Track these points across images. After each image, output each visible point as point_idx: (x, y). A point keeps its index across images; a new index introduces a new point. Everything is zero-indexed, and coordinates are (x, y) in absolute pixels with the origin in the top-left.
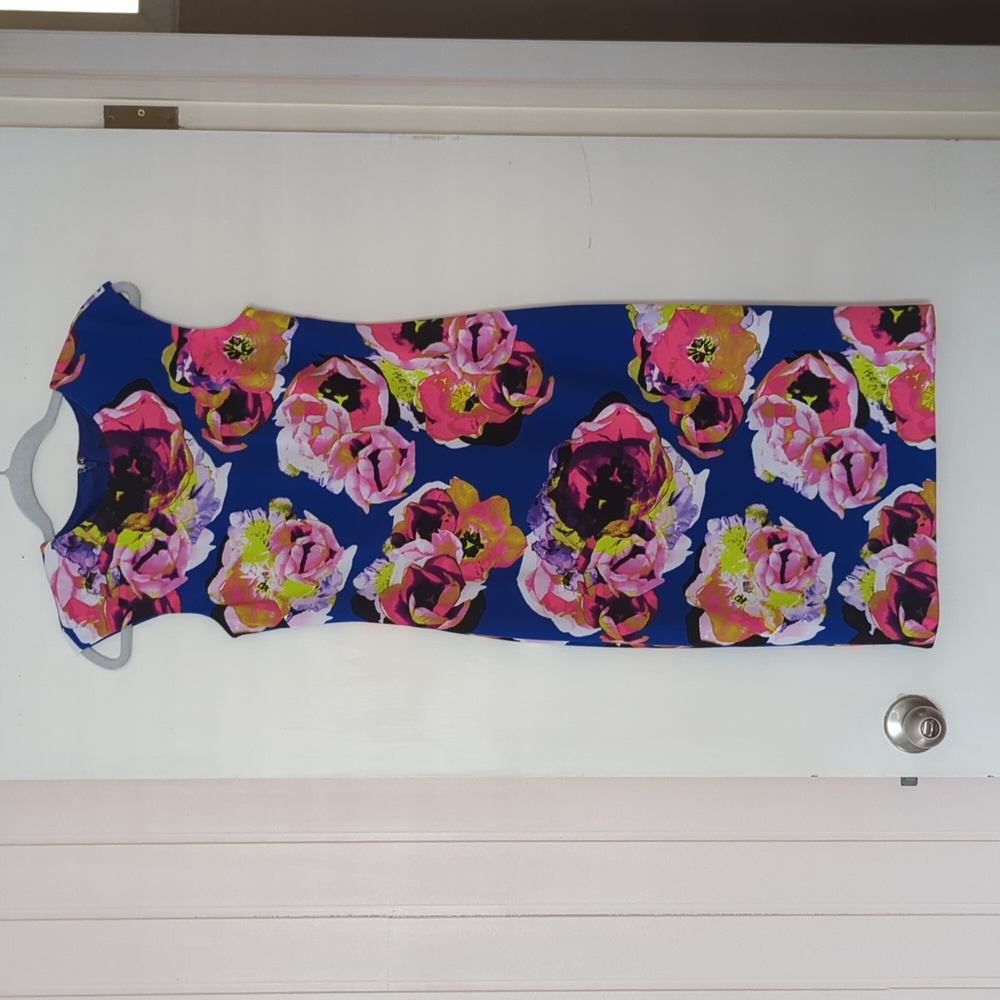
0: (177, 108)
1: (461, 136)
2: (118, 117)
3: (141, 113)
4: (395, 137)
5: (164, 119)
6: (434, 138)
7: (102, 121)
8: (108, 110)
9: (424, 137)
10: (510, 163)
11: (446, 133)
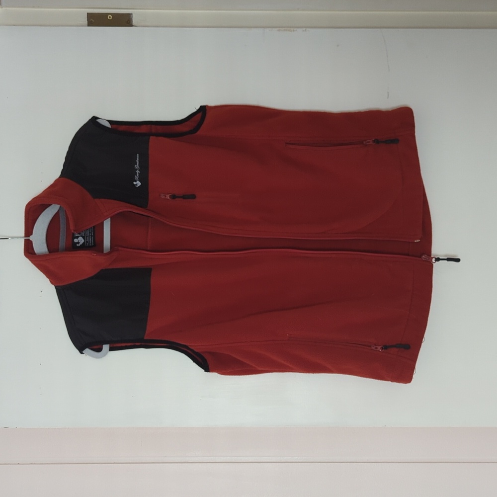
0: (132, 14)
1: (307, 29)
2: (95, 20)
3: (110, 17)
4: (267, 30)
5: (124, 20)
6: (291, 31)
7: (86, 22)
8: (90, 16)
9: (284, 30)
10: (338, 46)
11: (298, 27)
